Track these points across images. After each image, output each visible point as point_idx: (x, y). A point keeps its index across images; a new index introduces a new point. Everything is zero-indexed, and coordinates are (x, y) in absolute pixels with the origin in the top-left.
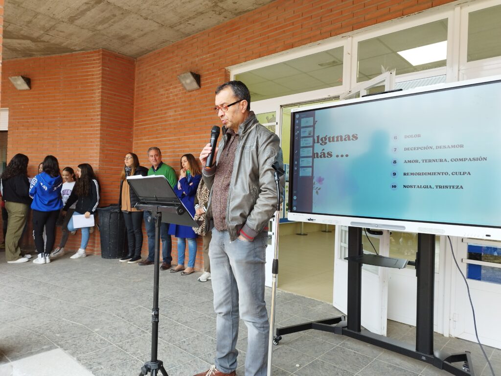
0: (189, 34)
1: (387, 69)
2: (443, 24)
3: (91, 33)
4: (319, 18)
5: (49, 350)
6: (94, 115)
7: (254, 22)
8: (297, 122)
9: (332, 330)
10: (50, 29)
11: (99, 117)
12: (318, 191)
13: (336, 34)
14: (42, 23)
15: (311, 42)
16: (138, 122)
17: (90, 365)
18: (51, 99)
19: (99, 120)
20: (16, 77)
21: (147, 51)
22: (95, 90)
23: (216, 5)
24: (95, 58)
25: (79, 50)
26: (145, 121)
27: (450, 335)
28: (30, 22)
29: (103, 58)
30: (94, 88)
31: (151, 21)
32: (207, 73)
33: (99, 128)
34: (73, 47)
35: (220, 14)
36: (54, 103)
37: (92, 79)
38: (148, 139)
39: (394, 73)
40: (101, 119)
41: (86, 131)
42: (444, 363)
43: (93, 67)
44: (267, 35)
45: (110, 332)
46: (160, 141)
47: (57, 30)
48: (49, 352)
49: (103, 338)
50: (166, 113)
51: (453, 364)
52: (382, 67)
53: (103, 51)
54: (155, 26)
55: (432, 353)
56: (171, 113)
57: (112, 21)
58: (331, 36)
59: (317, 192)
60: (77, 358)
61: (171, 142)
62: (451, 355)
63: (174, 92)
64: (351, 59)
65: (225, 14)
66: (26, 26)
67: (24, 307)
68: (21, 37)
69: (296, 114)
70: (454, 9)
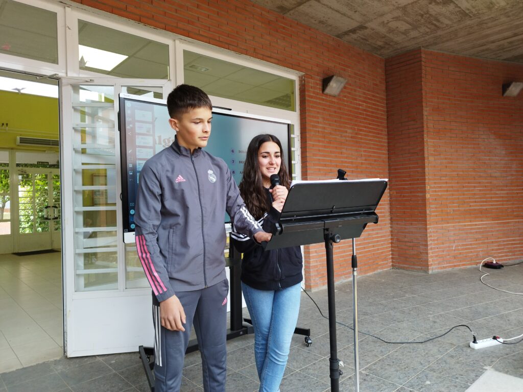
8: (129, 112)
69: (126, 101)
70: (174, 40)
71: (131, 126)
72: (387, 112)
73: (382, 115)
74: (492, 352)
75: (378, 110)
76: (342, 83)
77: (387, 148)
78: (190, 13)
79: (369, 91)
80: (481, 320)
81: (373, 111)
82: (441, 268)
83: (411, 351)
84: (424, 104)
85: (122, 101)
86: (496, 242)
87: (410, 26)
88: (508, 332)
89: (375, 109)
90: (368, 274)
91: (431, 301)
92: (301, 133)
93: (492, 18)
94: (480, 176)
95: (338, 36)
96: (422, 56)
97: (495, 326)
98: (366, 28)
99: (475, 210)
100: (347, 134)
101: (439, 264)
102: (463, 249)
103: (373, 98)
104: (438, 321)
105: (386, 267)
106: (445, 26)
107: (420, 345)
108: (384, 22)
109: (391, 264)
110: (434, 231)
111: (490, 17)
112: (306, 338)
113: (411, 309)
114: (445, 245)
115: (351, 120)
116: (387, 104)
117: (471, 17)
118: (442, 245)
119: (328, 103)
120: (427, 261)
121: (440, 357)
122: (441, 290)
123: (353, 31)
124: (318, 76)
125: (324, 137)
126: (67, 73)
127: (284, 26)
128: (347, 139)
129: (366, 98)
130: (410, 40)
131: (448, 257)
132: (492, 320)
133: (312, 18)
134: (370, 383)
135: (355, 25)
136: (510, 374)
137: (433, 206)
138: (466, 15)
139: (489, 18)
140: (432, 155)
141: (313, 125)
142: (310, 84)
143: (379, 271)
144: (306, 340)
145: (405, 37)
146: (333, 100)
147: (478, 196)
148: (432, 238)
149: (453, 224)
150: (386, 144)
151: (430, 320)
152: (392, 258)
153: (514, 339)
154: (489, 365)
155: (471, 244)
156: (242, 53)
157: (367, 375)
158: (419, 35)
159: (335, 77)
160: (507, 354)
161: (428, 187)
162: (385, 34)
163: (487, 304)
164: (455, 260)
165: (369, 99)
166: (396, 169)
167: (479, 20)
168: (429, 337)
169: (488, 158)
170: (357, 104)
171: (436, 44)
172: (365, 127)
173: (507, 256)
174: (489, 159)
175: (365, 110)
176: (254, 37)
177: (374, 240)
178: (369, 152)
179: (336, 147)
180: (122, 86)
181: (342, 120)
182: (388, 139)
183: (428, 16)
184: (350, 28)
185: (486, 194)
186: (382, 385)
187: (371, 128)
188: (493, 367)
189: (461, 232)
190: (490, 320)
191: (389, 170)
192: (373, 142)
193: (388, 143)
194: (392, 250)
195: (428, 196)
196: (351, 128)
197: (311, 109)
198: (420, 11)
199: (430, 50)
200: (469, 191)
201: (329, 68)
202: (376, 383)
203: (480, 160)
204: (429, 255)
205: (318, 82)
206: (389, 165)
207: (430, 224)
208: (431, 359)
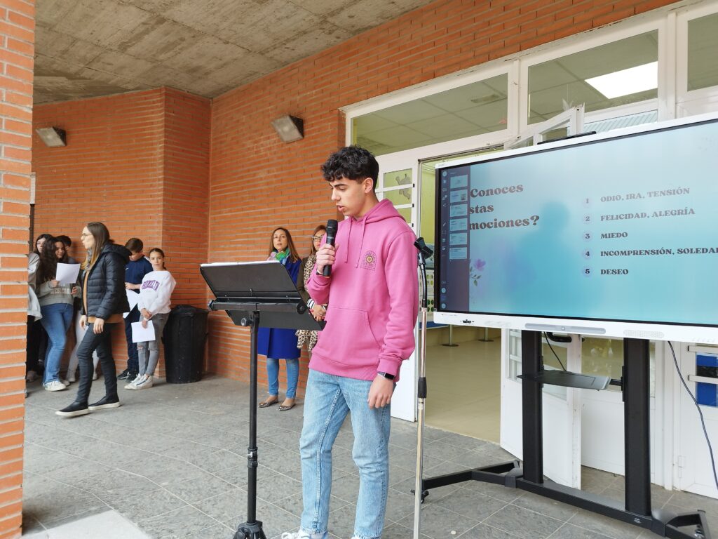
0: (286, 63)
1: (571, 104)
2: (652, 37)
3: (149, 66)
4: (471, 34)
5: (99, 513)
6: (154, 180)
7: (378, 43)
8: (444, 182)
9: (502, 481)
10: (93, 60)
11: (161, 182)
12: (477, 280)
13: (497, 57)
14: (82, 53)
15: (460, 69)
16: (215, 188)
17: (157, 533)
18: (94, 158)
19: (162, 187)
20: (46, 129)
21: (228, 88)
22: (156, 144)
23: (324, 20)
24: (155, 100)
25: (133, 90)
26: (225, 186)
27: (673, 487)
28: (65, 51)
29: (166, 101)
30: (154, 141)
31: (233, 46)
32: (313, 116)
33: (161, 198)
34: (125, 86)
35: (330, 33)
36: (99, 165)
37: (152, 129)
38: (231, 211)
39: (582, 109)
40: (165, 184)
41: (143, 202)
42: (667, 528)
43: (153, 113)
44: (397, 61)
45: (183, 487)
46: (248, 214)
47: (103, 63)
48: (99, 515)
49: (174, 495)
50: (255, 175)
51: (681, 529)
52: (564, 102)
53: (166, 89)
54: (239, 53)
55: (649, 513)
56: (262, 174)
57: (179, 47)
58: (489, 60)
59: (475, 282)
60: (139, 524)
61: (264, 216)
62: (677, 516)
63: (267, 145)
64: (519, 91)
65: (337, 33)
66: (60, 57)
67: (60, 452)
68: (52, 72)
69: (442, 171)
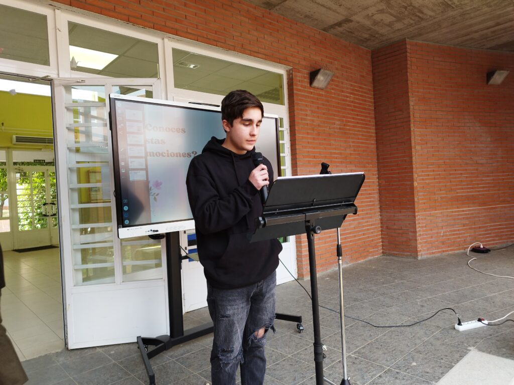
8: (119, 111)
12: (156, 197)
59: (155, 199)
69: (116, 101)
70: (163, 39)
71: (122, 125)
72: (375, 103)
73: (369, 106)
74: (476, 333)
75: (365, 101)
76: (329, 75)
77: (375, 138)
78: (178, 12)
79: (356, 82)
80: (467, 303)
81: (361, 102)
82: (430, 254)
83: (399, 334)
84: (410, 94)
85: (112, 101)
86: (483, 227)
87: (394, 18)
88: (492, 314)
89: (363, 100)
90: (360, 262)
91: (419, 286)
92: (290, 126)
93: (474, 8)
94: (467, 164)
95: (324, 30)
96: (407, 47)
97: (479, 309)
98: (351, 21)
99: (462, 196)
100: (335, 126)
101: (428, 250)
102: (450, 235)
103: (360, 90)
104: (425, 305)
105: (376, 254)
106: (428, 17)
107: (408, 329)
108: (368, 15)
109: (381, 251)
110: (423, 218)
111: (472, 7)
112: (298, 325)
113: (399, 294)
114: (433, 231)
115: (339, 111)
116: (374, 95)
117: (453, 8)
118: (429, 232)
119: (316, 96)
120: (416, 247)
121: (426, 339)
122: (430, 275)
123: (339, 24)
124: (305, 69)
125: (313, 130)
126: (58, 75)
127: (270, 21)
128: (336, 130)
129: (353, 90)
130: (394, 32)
131: (436, 243)
132: (477, 302)
133: (298, 12)
134: (359, 366)
135: (340, 18)
136: (493, 354)
137: (421, 194)
138: (448, 6)
139: (471, 9)
140: (419, 144)
141: (301, 118)
142: (298, 78)
143: (370, 258)
144: (298, 326)
145: (390, 29)
146: (321, 93)
147: (464, 183)
148: (421, 225)
149: (441, 211)
150: (374, 135)
151: (417, 304)
152: (383, 246)
153: (499, 321)
154: (474, 346)
155: (459, 230)
156: (230, 49)
157: (356, 358)
158: (403, 26)
159: (322, 70)
160: (491, 335)
161: (415, 176)
162: (370, 26)
163: (473, 287)
164: (443, 246)
165: (356, 91)
166: (384, 159)
167: (461, 11)
168: (416, 320)
169: (473, 145)
170: (344, 96)
171: (421, 35)
172: (353, 118)
173: (494, 240)
174: (475, 147)
175: (352, 102)
176: (241, 33)
177: (364, 228)
178: (358, 143)
179: (325, 139)
180: (113, 86)
181: (330, 112)
182: (376, 129)
183: (411, 8)
184: (336, 22)
185: (472, 181)
186: (371, 367)
187: (359, 119)
188: (476, 348)
189: (449, 218)
190: (476, 303)
191: (378, 159)
192: (361, 133)
193: (376, 133)
194: (382, 238)
195: (415, 184)
196: (339, 120)
197: (299, 102)
198: (403, 4)
199: (415, 41)
200: (456, 178)
201: (316, 62)
202: (365, 366)
203: (466, 147)
204: (418, 242)
205: (306, 75)
206: (378, 155)
207: (418, 212)
208: (418, 341)
